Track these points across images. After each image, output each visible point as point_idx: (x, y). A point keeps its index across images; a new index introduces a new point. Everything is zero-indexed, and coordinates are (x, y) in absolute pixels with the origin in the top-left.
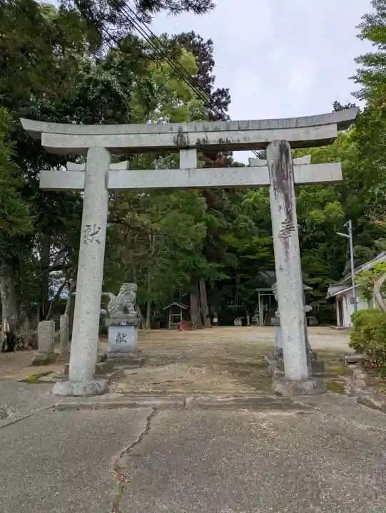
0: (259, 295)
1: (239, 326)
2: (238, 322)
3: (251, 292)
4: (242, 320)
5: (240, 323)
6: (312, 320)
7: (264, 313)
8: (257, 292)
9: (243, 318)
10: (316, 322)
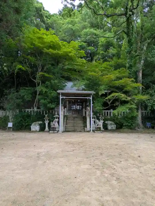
0: (61, 97)
1: (36, 132)
2: (35, 127)
3: (54, 94)
4: (40, 125)
5: (37, 128)
6: (111, 124)
7: (64, 116)
8: (59, 94)
9: (41, 122)
10: (114, 127)
